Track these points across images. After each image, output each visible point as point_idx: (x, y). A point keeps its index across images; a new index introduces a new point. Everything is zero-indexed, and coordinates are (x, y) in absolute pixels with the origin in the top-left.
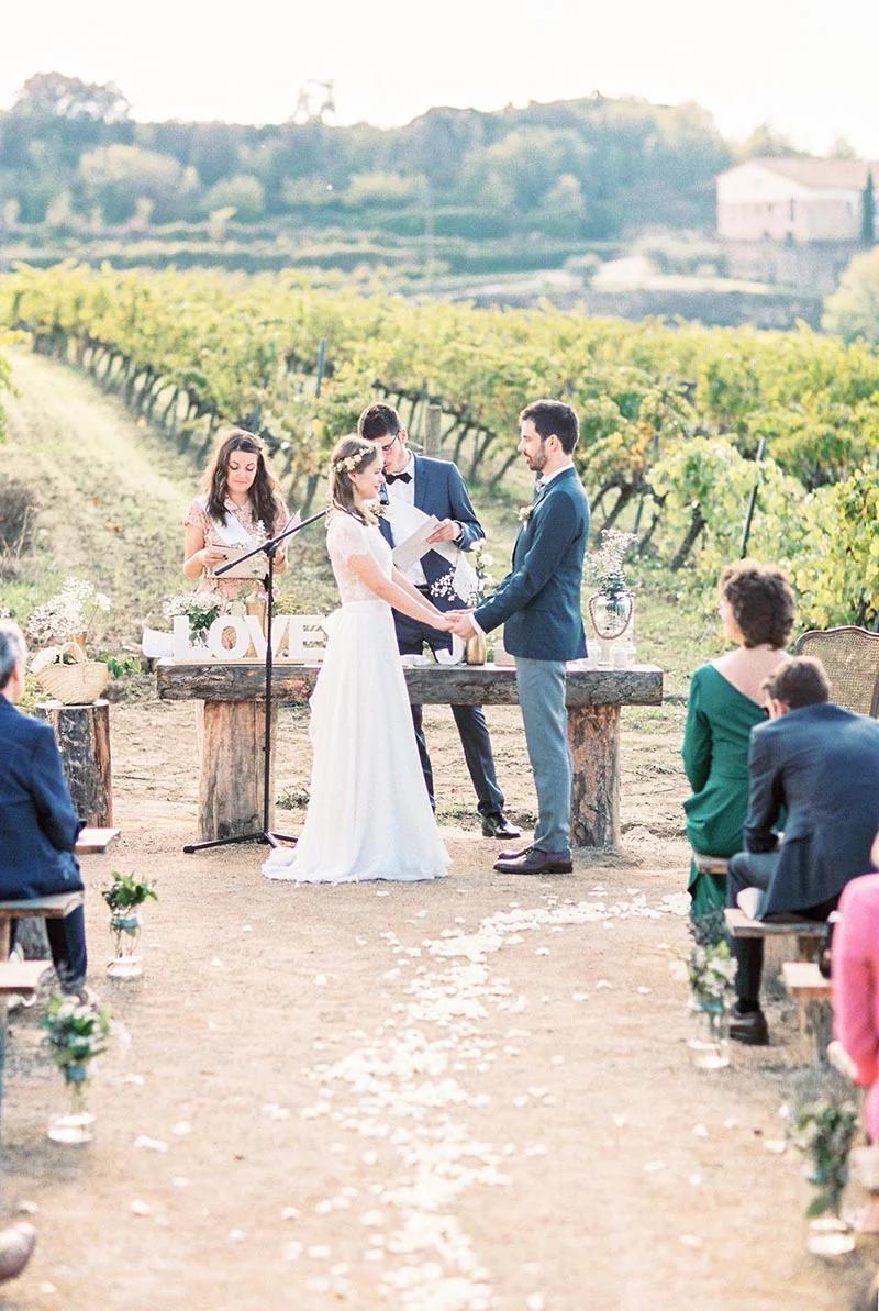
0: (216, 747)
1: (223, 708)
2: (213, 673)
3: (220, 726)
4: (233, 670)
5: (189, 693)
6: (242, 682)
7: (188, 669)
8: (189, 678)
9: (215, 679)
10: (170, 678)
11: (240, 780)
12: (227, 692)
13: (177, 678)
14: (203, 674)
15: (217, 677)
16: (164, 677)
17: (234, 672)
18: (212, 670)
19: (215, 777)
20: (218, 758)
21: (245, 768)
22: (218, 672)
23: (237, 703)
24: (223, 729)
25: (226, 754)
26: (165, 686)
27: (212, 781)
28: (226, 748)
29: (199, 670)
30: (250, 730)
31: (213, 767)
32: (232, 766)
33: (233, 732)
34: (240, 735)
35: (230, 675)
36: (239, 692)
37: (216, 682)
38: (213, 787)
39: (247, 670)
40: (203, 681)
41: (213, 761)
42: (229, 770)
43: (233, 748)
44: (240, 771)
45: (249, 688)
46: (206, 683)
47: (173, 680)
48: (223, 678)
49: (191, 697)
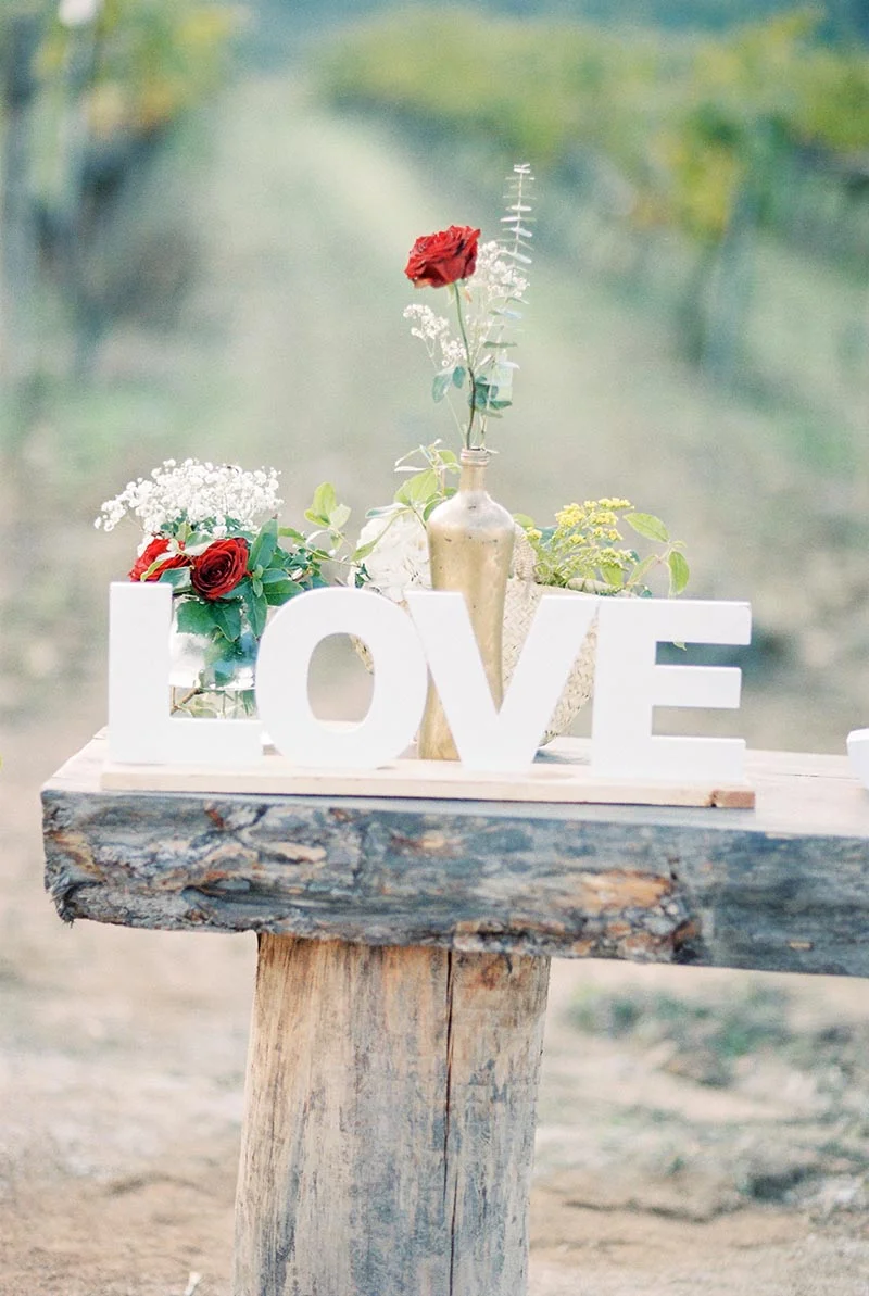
0: (294, 1108)
1: (323, 965)
2: (275, 835)
3: (309, 1028)
4: (361, 823)
5: (179, 906)
6: (398, 875)
7: (176, 814)
8: (176, 848)
9: (282, 859)
10: (96, 843)
11: (384, 1247)
12: (336, 906)
13: (125, 846)
14: (234, 833)
15: (290, 850)
16: (75, 841)
17: (362, 830)
18: (272, 820)
19: (290, 1224)
20: (299, 1152)
21: (406, 1201)
22: (296, 832)
23: (378, 950)
24: (322, 1039)
25: (334, 1140)
26: (77, 873)
27: (278, 1239)
28: (332, 1118)
29: (216, 822)
30: (431, 1058)
31: (282, 1181)
32: (354, 1191)
33: (362, 1060)
34: (391, 1074)
35: (349, 845)
36: (383, 910)
37: (288, 871)
38: (282, 1256)
39: (417, 824)
40: (233, 862)
41: (283, 1163)
42: (346, 1206)
43: (357, 1120)
44: (387, 1213)
45: (425, 900)
46: (248, 873)
47: (108, 853)
48: (316, 854)
49: (187, 920)
